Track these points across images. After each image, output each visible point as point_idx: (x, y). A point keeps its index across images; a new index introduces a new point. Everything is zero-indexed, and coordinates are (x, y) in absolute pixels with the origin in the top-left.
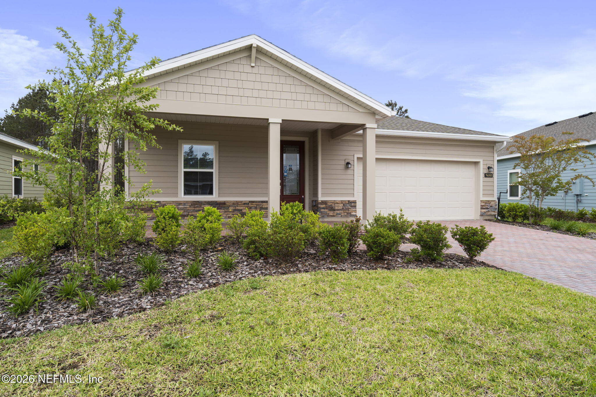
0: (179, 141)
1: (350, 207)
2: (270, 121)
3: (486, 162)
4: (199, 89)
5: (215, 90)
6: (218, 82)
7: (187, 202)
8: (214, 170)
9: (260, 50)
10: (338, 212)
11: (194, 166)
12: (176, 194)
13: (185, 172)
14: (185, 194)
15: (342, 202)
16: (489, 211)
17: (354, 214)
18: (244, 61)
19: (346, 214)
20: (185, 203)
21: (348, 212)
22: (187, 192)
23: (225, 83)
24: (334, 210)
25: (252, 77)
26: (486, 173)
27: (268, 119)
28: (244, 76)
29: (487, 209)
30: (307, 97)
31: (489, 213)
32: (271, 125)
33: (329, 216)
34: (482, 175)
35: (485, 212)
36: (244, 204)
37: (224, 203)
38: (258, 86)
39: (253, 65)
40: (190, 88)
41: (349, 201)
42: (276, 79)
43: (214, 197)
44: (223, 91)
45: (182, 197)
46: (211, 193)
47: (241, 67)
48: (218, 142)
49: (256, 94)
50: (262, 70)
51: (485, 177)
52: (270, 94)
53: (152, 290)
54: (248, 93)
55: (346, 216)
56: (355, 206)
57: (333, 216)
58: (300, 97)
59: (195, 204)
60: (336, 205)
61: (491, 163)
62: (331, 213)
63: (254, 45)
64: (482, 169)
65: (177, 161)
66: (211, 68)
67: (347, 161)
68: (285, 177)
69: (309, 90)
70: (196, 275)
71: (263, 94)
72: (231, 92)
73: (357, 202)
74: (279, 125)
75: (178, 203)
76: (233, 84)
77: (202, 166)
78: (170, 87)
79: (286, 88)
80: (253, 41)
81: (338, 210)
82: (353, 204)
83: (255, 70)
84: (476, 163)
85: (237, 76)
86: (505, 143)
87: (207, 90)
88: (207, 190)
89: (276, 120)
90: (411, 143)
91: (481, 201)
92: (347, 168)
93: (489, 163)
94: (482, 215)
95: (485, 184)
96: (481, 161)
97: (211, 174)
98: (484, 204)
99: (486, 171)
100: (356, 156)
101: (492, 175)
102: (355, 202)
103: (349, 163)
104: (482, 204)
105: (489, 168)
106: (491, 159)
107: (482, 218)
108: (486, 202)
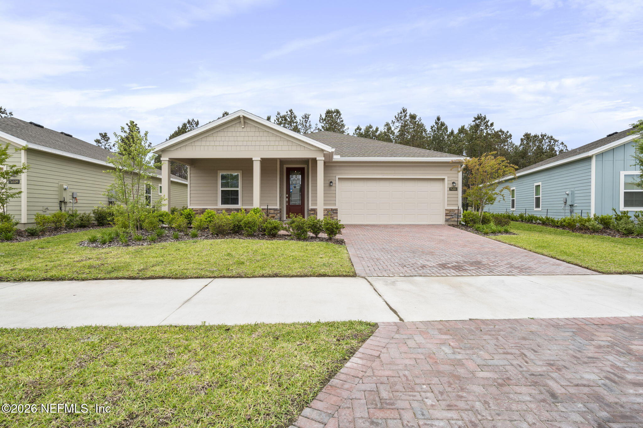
0: (218, 171)
1: (333, 213)
3: (450, 179)
4: (212, 143)
5: (221, 144)
6: (223, 139)
7: (223, 209)
8: (239, 189)
9: (245, 118)
11: (227, 186)
12: (216, 204)
13: (222, 191)
14: (222, 204)
15: (326, 210)
16: (453, 218)
18: (238, 125)
22: (223, 202)
23: (227, 139)
25: (242, 134)
27: (252, 158)
28: (238, 134)
29: (452, 216)
30: (277, 143)
31: (453, 220)
32: (254, 161)
34: (447, 189)
35: (450, 219)
37: (245, 210)
38: (246, 139)
39: (243, 127)
40: (208, 144)
41: (332, 209)
42: (257, 134)
43: (239, 206)
44: (226, 143)
45: (220, 206)
46: (238, 204)
47: (236, 128)
48: (241, 171)
49: (245, 143)
50: (248, 129)
51: (450, 190)
52: (253, 143)
54: (240, 143)
56: (337, 213)
58: (272, 143)
59: (228, 209)
61: (456, 179)
63: (241, 116)
64: (447, 184)
65: (217, 183)
66: (219, 131)
67: (330, 181)
68: (291, 193)
69: (278, 139)
71: (249, 143)
72: (230, 144)
74: (259, 161)
75: (219, 209)
76: (232, 139)
77: (232, 186)
78: (198, 143)
79: (264, 138)
80: (241, 113)
83: (245, 130)
84: (443, 179)
85: (234, 134)
87: (217, 143)
88: (235, 201)
89: (257, 159)
90: (382, 166)
91: (446, 210)
92: (330, 186)
93: (454, 179)
94: (447, 220)
95: (450, 196)
96: (446, 178)
97: (237, 191)
98: (448, 212)
99: (451, 186)
100: (337, 177)
101: (456, 189)
102: (336, 210)
103: (331, 182)
104: (446, 212)
105: (453, 183)
106: (456, 176)
107: (447, 224)
108: (450, 211)
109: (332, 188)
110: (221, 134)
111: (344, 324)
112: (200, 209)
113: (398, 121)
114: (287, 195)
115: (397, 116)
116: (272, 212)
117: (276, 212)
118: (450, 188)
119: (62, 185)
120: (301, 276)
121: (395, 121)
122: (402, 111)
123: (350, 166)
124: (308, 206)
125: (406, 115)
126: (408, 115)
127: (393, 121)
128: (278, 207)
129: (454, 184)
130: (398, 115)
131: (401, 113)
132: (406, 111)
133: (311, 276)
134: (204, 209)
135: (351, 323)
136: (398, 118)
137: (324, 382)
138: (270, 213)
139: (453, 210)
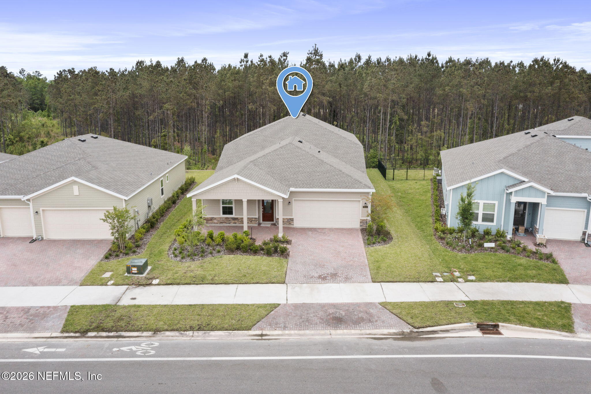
1: (290, 221)
3: (364, 201)
4: (220, 191)
5: (225, 191)
6: (226, 189)
7: (224, 218)
9: (238, 179)
10: (285, 223)
11: (226, 203)
12: (220, 215)
13: (223, 207)
15: (287, 219)
18: (234, 181)
19: (288, 224)
20: (223, 218)
22: (224, 213)
23: (228, 189)
25: (236, 186)
28: (234, 186)
29: (364, 223)
30: (256, 192)
31: (364, 226)
32: (243, 201)
34: (361, 207)
37: (237, 218)
38: (239, 189)
39: (237, 182)
40: (217, 191)
41: (290, 218)
42: (245, 186)
43: (233, 216)
44: (227, 191)
45: (222, 216)
47: (233, 183)
49: (238, 191)
50: (240, 184)
52: (243, 191)
53: (202, 256)
54: (235, 191)
56: (293, 221)
58: (253, 192)
59: (227, 218)
60: (284, 220)
64: (361, 204)
68: (265, 205)
70: (211, 253)
71: (240, 191)
72: (230, 191)
73: (294, 220)
74: (246, 202)
75: (221, 218)
76: (231, 189)
77: (229, 204)
78: (212, 191)
79: (249, 189)
80: (236, 176)
83: (238, 184)
84: (359, 201)
85: (232, 186)
86: (371, 193)
87: (222, 191)
88: (231, 213)
89: (245, 200)
91: (361, 219)
93: (366, 202)
94: (361, 226)
95: (363, 211)
96: (361, 200)
97: (232, 207)
99: (364, 205)
100: (293, 199)
101: (367, 207)
103: (290, 202)
104: (361, 221)
107: (361, 228)
108: (363, 220)
109: (290, 206)
111: (273, 304)
112: (210, 218)
114: (263, 207)
120: (266, 283)
124: (276, 217)
128: (257, 217)
129: (366, 204)
133: (269, 283)
134: (213, 217)
135: (275, 304)
137: (266, 316)
138: (252, 220)
139: (365, 219)
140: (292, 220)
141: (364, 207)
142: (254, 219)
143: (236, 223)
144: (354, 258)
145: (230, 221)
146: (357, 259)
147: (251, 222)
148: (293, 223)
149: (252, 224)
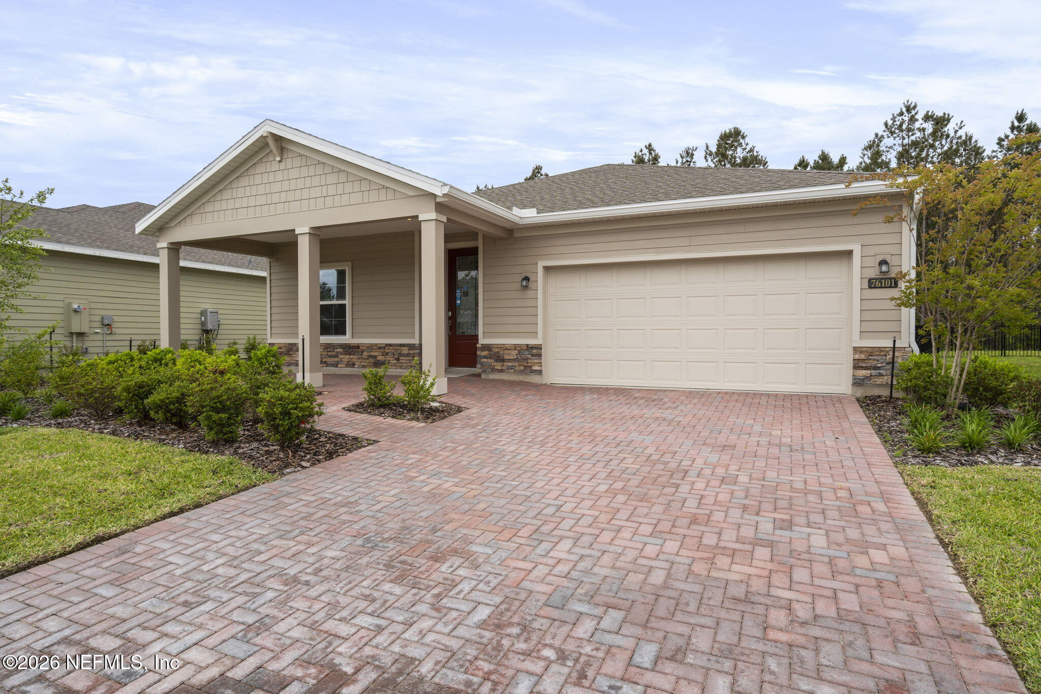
1: (529, 356)
2: (297, 233)
3: (873, 251)
8: (347, 302)
10: (510, 364)
14: (321, 333)
15: (515, 347)
16: (881, 375)
17: (536, 368)
18: (270, 157)
19: (522, 368)
21: (526, 364)
22: (323, 331)
23: (254, 190)
24: (503, 360)
26: (873, 276)
27: (294, 230)
29: (875, 368)
31: (879, 381)
32: (299, 237)
33: (494, 370)
34: (858, 284)
35: (867, 378)
36: (380, 348)
37: (357, 347)
38: (286, 186)
39: (279, 159)
41: (527, 345)
42: (305, 171)
43: (347, 338)
46: (344, 333)
47: (269, 164)
49: (284, 197)
50: (290, 163)
51: (870, 287)
52: (298, 195)
54: (276, 198)
55: (521, 372)
56: (540, 355)
57: (501, 371)
58: (332, 190)
59: (329, 347)
60: (507, 352)
61: (893, 250)
62: (498, 366)
63: (266, 134)
64: (860, 269)
67: (524, 275)
68: (458, 306)
71: (291, 195)
73: (544, 353)
74: (307, 236)
76: (261, 190)
77: (336, 299)
79: (316, 181)
80: (265, 128)
81: (509, 361)
82: (534, 351)
84: (850, 253)
85: (265, 178)
88: (340, 330)
89: (302, 229)
90: (655, 228)
91: (855, 349)
92: (526, 287)
93: (884, 252)
94: (858, 383)
95: (868, 305)
96: (857, 249)
97: (345, 305)
98: (863, 356)
99: (873, 273)
100: (541, 264)
101: (892, 282)
102: (539, 347)
103: (527, 279)
104: (857, 357)
105: (883, 262)
106: (894, 239)
107: (860, 393)
108: (871, 352)
109: (530, 293)
110: (244, 181)
113: (892, 133)
114: (450, 313)
115: (890, 123)
116: (406, 352)
117: (412, 352)
118: (870, 280)
119: (70, 304)
121: (885, 134)
122: (904, 110)
123: (570, 235)
125: (913, 117)
126: (920, 116)
127: (879, 135)
128: (417, 341)
129: (884, 268)
130: (894, 119)
131: (901, 114)
132: (915, 107)
134: (291, 344)
136: (891, 127)
138: (400, 354)
139: (880, 349)
140: (535, 351)
141: (872, 284)
142: (405, 351)
143: (353, 365)
144: (789, 525)
145: (336, 356)
146: (819, 541)
147: (398, 359)
148: (540, 364)
149: (401, 367)
